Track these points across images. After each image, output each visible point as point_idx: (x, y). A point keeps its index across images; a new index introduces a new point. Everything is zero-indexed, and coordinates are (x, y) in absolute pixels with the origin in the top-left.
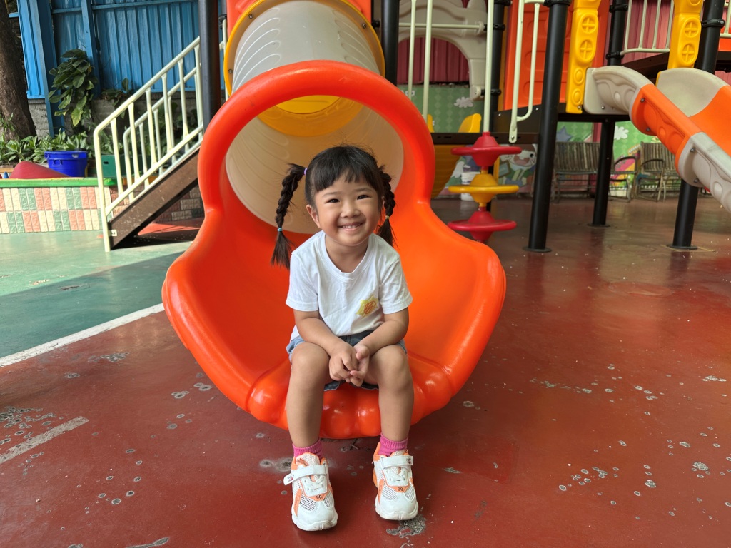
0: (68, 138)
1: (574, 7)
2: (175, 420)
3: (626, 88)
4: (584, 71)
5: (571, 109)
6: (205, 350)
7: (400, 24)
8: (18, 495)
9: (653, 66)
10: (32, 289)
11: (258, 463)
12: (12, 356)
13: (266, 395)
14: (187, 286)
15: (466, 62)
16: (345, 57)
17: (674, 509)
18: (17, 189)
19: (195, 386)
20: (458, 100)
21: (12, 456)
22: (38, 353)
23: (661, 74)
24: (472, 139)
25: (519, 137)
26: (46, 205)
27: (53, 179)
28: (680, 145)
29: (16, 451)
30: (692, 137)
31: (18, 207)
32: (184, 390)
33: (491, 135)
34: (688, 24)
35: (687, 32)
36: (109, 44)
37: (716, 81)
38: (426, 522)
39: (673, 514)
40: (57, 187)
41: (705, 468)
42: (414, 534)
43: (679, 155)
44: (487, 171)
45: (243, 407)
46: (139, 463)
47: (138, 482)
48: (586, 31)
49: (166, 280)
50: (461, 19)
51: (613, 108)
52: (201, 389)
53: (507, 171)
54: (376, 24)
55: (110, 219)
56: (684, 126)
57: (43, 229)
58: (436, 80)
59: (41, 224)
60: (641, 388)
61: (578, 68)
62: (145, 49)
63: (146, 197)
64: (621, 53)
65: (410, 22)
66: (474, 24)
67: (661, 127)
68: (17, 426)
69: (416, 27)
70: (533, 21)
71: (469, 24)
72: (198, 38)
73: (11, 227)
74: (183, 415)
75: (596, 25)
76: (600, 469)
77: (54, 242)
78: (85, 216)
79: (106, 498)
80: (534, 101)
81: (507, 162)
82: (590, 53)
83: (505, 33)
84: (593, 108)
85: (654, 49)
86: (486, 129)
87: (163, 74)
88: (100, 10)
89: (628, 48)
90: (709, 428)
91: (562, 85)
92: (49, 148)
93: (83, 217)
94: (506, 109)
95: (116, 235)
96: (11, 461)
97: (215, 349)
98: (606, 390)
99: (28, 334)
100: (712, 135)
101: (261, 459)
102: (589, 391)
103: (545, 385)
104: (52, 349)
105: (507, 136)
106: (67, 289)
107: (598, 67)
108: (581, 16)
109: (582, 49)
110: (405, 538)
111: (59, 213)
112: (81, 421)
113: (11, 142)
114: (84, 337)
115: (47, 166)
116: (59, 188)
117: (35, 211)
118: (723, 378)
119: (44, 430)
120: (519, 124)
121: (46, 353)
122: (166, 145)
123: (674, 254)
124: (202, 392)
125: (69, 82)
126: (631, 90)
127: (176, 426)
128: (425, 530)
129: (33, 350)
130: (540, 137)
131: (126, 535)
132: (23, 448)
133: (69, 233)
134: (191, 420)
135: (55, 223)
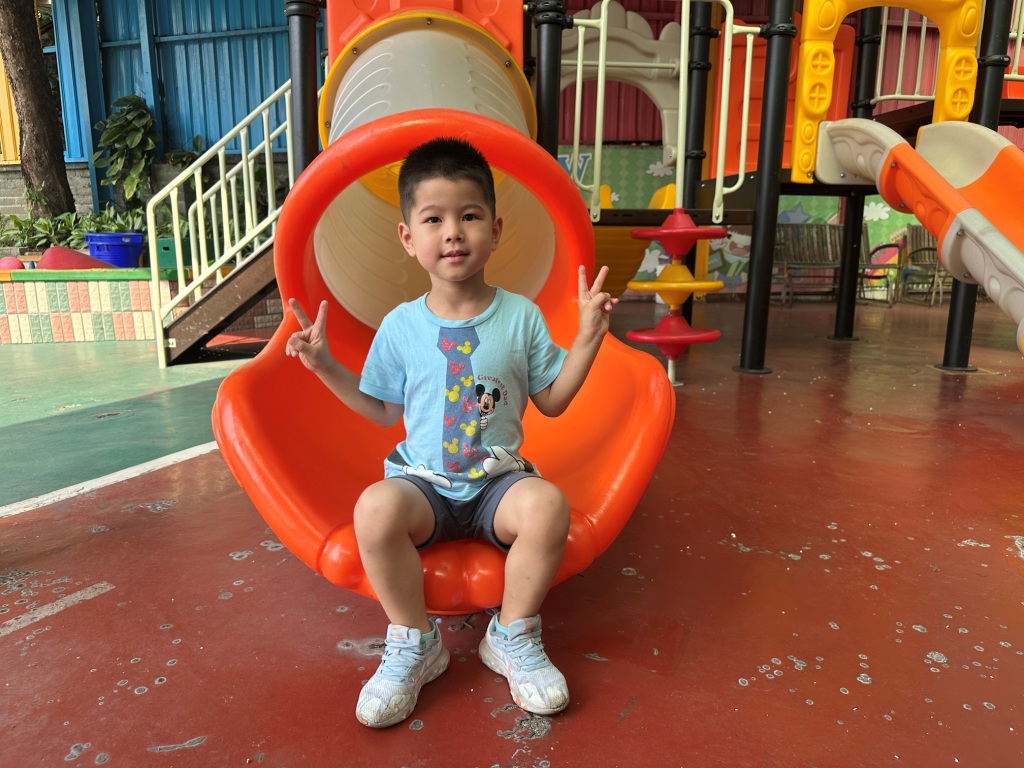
0: (118, 216)
1: (802, 39)
2: (230, 588)
3: (872, 148)
4: (815, 125)
5: (798, 176)
6: (264, 489)
7: (563, 62)
9: (911, 121)
10: (55, 417)
11: (335, 644)
12: (22, 502)
13: (345, 551)
14: (244, 404)
15: (658, 114)
16: (476, 107)
17: (892, 712)
18: (43, 284)
19: (262, 544)
20: (652, 166)
21: (9, 630)
22: (56, 499)
23: (923, 129)
24: (660, 217)
25: (725, 215)
26: (83, 306)
27: (94, 270)
28: (944, 225)
29: (13, 625)
30: (959, 215)
31: (44, 308)
32: (247, 549)
33: (686, 212)
34: (959, 61)
35: (958, 72)
36: (177, 89)
37: (997, 140)
38: (551, 723)
39: (889, 718)
40: (98, 281)
41: (943, 660)
42: (534, 738)
43: (943, 239)
44: (680, 262)
45: (313, 566)
46: (176, 641)
47: (173, 667)
48: (818, 72)
49: (217, 398)
50: (651, 55)
51: (856, 176)
52: (269, 549)
53: (720, 264)
54: (530, 65)
55: (166, 325)
56: (950, 201)
57: (78, 337)
58: (621, 138)
59: (75, 331)
60: (869, 554)
61: (807, 122)
62: (225, 96)
63: (216, 295)
64: (872, 101)
65: (576, 59)
66: (668, 62)
67: (919, 202)
68: (19, 592)
69: (584, 66)
70: (745, 56)
71: (661, 62)
72: (290, 81)
73: (34, 335)
74: (242, 582)
75: (831, 63)
76: (798, 659)
77: (92, 355)
78: (135, 320)
79: (128, 685)
80: (747, 167)
81: (720, 251)
82: (823, 101)
83: (710, 74)
84: (828, 176)
85: (917, 96)
86: (679, 204)
88: (166, 43)
89: (882, 94)
90: (957, 608)
91: (785, 145)
92: (92, 229)
93: (132, 322)
94: (712, 178)
95: (174, 346)
96: (6, 638)
97: (278, 488)
98: (821, 556)
99: (45, 476)
100: (987, 213)
101: (340, 639)
102: (797, 558)
103: (737, 549)
104: (75, 494)
105: (710, 214)
106: (103, 417)
107: (834, 119)
108: (810, 51)
109: (813, 95)
110: (521, 742)
111: (99, 316)
112: (105, 587)
113: (41, 220)
114: (120, 480)
115: (88, 253)
116: (101, 283)
117: (67, 314)
118: (985, 543)
119: (54, 599)
120: (726, 197)
121: (67, 500)
123: (945, 378)
124: (271, 552)
125: (121, 139)
126: (877, 151)
127: (231, 595)
128: (549, 733)
129: (50, 495)
130: (755, 216)
131: (149, 733)
132: (25, 620)
133: (113, 343)
134: (251, 589)
135: (94, 329)
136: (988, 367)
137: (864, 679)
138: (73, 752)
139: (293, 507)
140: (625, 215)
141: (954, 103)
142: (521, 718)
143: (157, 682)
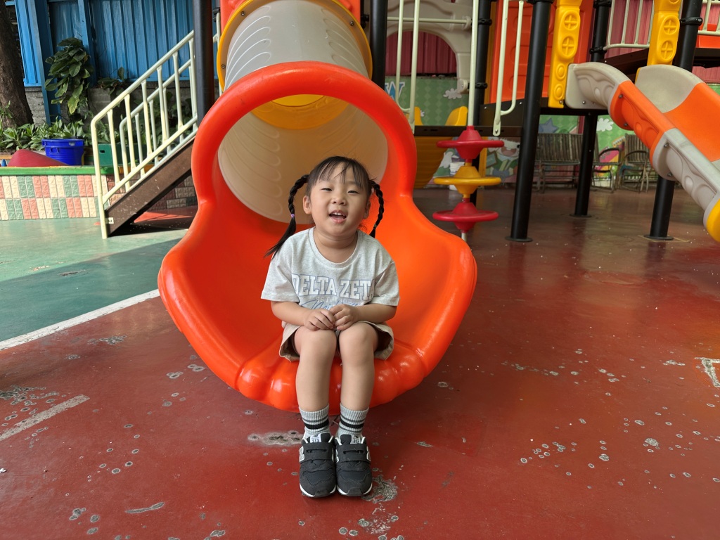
0: (65, 126)
1: (558, 4)
2: (170, 399)
3: (605, 84)
4: (566, 66)
5: (553, 103)
6: (197, 333)
7: (388, 18)
8: (26, 465)
9: (632, 63)
10: (32, 275)
11: (246, 437)
12: (16, 338)
13: (254, 375)
14: (181, 275)
15: (454, 55)
16: (332, 58)
17: (624, 480)
18: (15, 177)
19: (189, 367)
20: (447, 92)
21: (20, 430)
22: (40, 335)
23: (640, 69)
24: (458, 131)
25: (502, 130)
26: (45, 193)
27: (51, 167)
28: (655, 140)
29: (22, 426)
30: (666, 133)
31: (16, 195)
32: (178, 371)
33: (475, 129)
34: (667, 22)
35: (666, 29)
36: (105, 33)
37: (691, 79)
38: (397, 490)
39: (621, 484)
40: (55, 175)
41: (656, 444)
42: (386, 500)
43: (654, 149)
44: (471, 164)
45: (231, 386)
46: (137, 437)
47: (136, 454)
48: (568, 28)
49: (161, 268)
50: (449, 14)
51: (593, 103)
52: (194, 370)
53: (495, 162)
54: (365, 20)
55: (106, 207)
56: (660, 122)
57: (42, 216)
58: (426, 71)
59: (39, 212)
60: (604, 371)
61: (560, 64)
62: (141, 38)
63: (142, 187)
64: (604, 48)
65: (398, 16)
66: (461, 19)
67: (637, 123)
68: (22, 404)
69: (404, 21)
71: (456, 19)
72: (193, 32)
73: (10, 214)
74: (177, 394)
75: (578, 22)
76: (559, 444)
77: (52, 229)
78: (82, 203)
79: (106, 468)
80: (518, 95)
81: (495, 152)
82: (572, 49)
84: (573, 103)
85: (636, 45)
86: (470, 123)
87: (158, 67)
89: (611, 43)
90: (664, 408)
91: (545, 79)
92: (46, 136)
93: (80, 205)
94: (492, 102)
95: (113, 223)
96: (18, 436)
97: (207, 333)
98: (572, 373)
99: (30, 318)
100: (684, 132)
101: (249, 433)
102: (556, 374)
103: (515, 367)
104: (53, 332)
105: (492, 129)
106: (67, 274)
107: (581, 62)
108: (563, 13)
109: (564, 45)
110: (378, 503)
111: (56, 200)
112: (82, 399)
113: (9, 129)
114: (84, 321)
115: (44, 153)
116: (57, 177)
117: (33, 199)
118: (682, 362)
119: (48, 407)
120: (503, 118)
121: (48, 336)
122: (161, 133)
123: (651, 245)
124: (194, 372)
125: (66, 70)
126: (610, 86)
127: (171, 404)
128: (396, 497)
129: (35, 332)
130: (523, 131)
131: (125, 500)
132: (29, 423)
133: (68, 221)
134: (185, 399)
135: (53, 210)
136: (680, 237)
137: (604, 457)
138: (74, 514)
139: (218, 345)
140: (432, 130)
141: (663, 52)
142: (377, 488)
143: (126, 465)
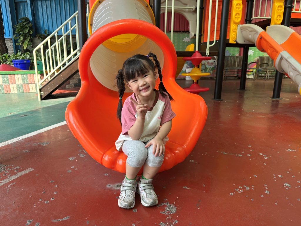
0: (22, 54)
2: (70, 169)
3: (254, 33)
4: (236, 26)
5: (231, 41)
6: (83, 139)
7: (161, 6)
8: (5, 200)
9: (265, 24)
10: (8, 116)
11: (106, 186)
12: (1, 143)
13: (109, 157)
14: (76, 112)
15: (188, 22)
16: (139, 19)
17: (277, 202)
18: (1, 75)
19: (78, 155)
20: (184, 39)
21: (2, 184)
22: (12, 142)
23: (268, 27)
24: (190, 54)
25: (210, 53)
26: (13, 82)
27: (16, 71)
28: (276, 56)
29: (4, 182)
30: (281, 53)
31: (1, 83)
32: (74, 157)
33: (199, 52)
34: (279, 7)
35: (278, 10)
36: (39, 15)
37: (290, 30)
38: (176, 209)
39: (276, 204)
41: (289, 186)
42: (172, 213)
43: (276, 60)
45: (100, 162)
46: (56, 186)
47: (56, 194)
48: (237, 10)
49: (66, 110)
50: (186, 5)
51: (248, 41)
52: (81, 156)
53: (204, 68)
55: (40, 88)
56: (278, 48)
57: (12, 92)
58: (175, 30)
59: (11, 90)
60: (262, 154)
61: (234, 25)
62: (54, 17)
63: (55, 78)
64: (251, 19)
65: (165, 6)
66: (191, 7)
67: (268, 49)
68: (4, 172)
69: (168, 8)
70: (216, 6)
71: (189, 7)
72: (77, 11)
74: (74, 167)
75: (241, 7)
76: (247, 186)
77: (17, 97)
78: (30, 86)
79: (42, 201)
80: (216, 38)
81: (205, 64)
82: (239, 19)
83: (204, 10)
84: (240, 41)
85: (265, 17)
86: (197, 50)
87: (62, 26)
89: (254, 17)
90: (290, 170)
91: (228, 32)
92: (14, 59)
93: (29, 87)
94: (204, 42)
95: (43, 94)
96: (2, 186)
97: (88, 138)
98: (248, 155)
99: (7, 135)
100: (289, 52)
101: (107, 184)
102: (241, 156)
103: (223, 153)
104: (17, 140)
105: (206, 52)
106: (24, 116)
107: (242, 24)
108: (235, 3)
109: (236, 17)
110: (168, 215)
111: (19, 85)
112: (31, 170)
114: (31, 136)
115: (13, 66)
116: (18, 75)
117: (8, 85)
118: (294, 150)
119: (15, 174)
120: (210, 48)
121: (15, 142)
122: (64, 56)
123: (273, 101)
125: (22, 31)
126: (256, 34)
127: (71, 171)
128: (176, 212)
129: (9, 141)
130: (219, 53)
131: (51, 216)
132: (7, 181)
133: (23, 94)
134: (77, 169)
135: (17, 89)
136: (285, 98)
138: (28, 222)
139: (93, 144)
140: (180, 53)
142: (167, 208)
143: (51, 199)
